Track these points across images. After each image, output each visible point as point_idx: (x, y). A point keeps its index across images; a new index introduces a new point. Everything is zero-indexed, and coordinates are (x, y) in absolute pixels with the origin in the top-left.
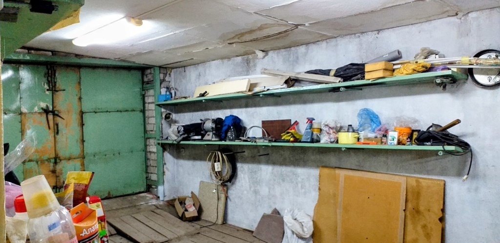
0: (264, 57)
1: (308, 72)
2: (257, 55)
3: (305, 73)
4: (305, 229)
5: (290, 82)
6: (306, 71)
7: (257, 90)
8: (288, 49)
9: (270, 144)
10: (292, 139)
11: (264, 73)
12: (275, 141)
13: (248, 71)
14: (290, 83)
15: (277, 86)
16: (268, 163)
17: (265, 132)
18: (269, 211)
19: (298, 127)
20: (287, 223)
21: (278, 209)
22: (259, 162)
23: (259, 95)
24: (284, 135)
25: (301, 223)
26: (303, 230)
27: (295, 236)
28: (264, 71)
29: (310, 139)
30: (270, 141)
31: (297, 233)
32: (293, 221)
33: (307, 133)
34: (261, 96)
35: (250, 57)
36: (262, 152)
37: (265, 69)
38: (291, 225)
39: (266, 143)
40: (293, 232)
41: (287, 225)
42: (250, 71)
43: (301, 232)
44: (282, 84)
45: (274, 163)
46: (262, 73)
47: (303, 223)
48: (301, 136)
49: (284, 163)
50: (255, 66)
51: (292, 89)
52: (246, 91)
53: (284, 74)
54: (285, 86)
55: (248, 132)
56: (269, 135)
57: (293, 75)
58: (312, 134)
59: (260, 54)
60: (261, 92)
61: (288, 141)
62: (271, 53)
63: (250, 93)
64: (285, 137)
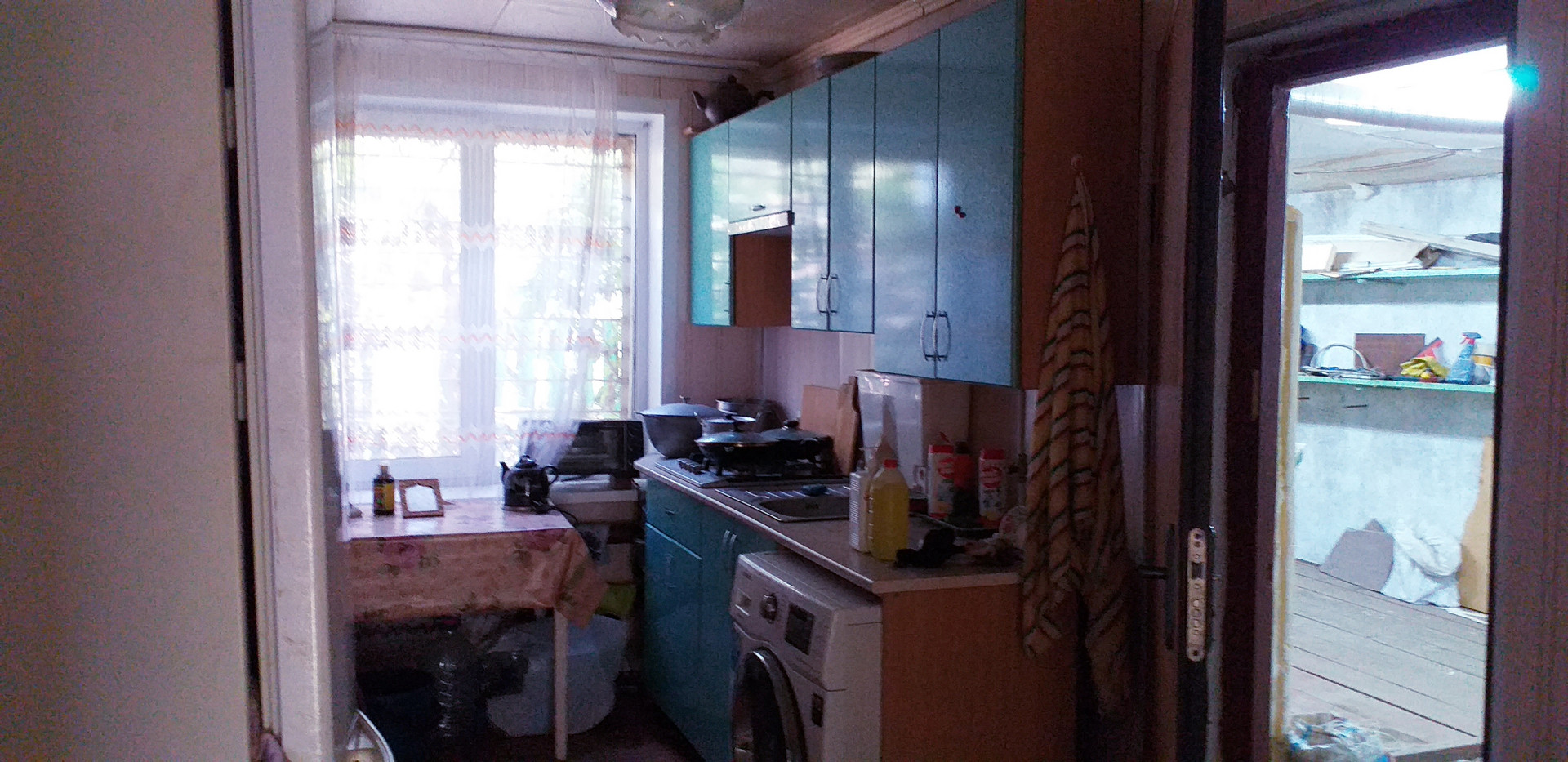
0: (1370, 197)
1: (1473, 238)
2: (1354, 193)
3: (1467, 238)
4: (1442, 559)
5: (1429, 255)
6: (1468, 234)
7: (1350, 268)
8: (1430, 184)
9: (1374, 383)
10: (1425, 375)
11: (1370, 233)
12: (1387, 379)
13: (1328, 225)
14: (1429, 258)
15: (1400, 262)
16: (1363, 424)
17: (1362, 358)
18: (1359, 525)
19: (1441, 352)
20: (1401, 545)
21: (1380, 520)
22: (1343, 422)
23: (1356, 279)
24: (1407, 366)
25: (1432, 546)
26: (1437, 562)
27: (1417, 570)
28: (1370, 228)
29: (1466, 376)
30: (1375, 377)
31: (1423, 565)
32: (1415, 541)
33: (1461, 364)
34: (1360, 281)
35: (1337, 194)
36: (1351, 400)
37: (1372, 224)
38: (1409, 548)
39: (1366, 380)
40: (1414, 563)
41: (1400, 548)
42: (1335, 225)
43: (1432, 564)
44: (1410, 260)
45: (1378, 425)
46: (1362, 231)
47: (1437, 548)
48: (1445, 370)
49: (1400, 425)
50: (1346, 214)
51: (1433, 272)
52: (1325, 271)
53: (1417, 238)
54: (1418, 263)
55: (1320, 356)
56: (1371, 365)
57: (1437, 242)
58: (1473, 367)
59: (1362, 192)
60: (1361, 274)
61: (1416, 379)
62: (1386, 191)
63: (1335, 275)
64: (1410, 370)
